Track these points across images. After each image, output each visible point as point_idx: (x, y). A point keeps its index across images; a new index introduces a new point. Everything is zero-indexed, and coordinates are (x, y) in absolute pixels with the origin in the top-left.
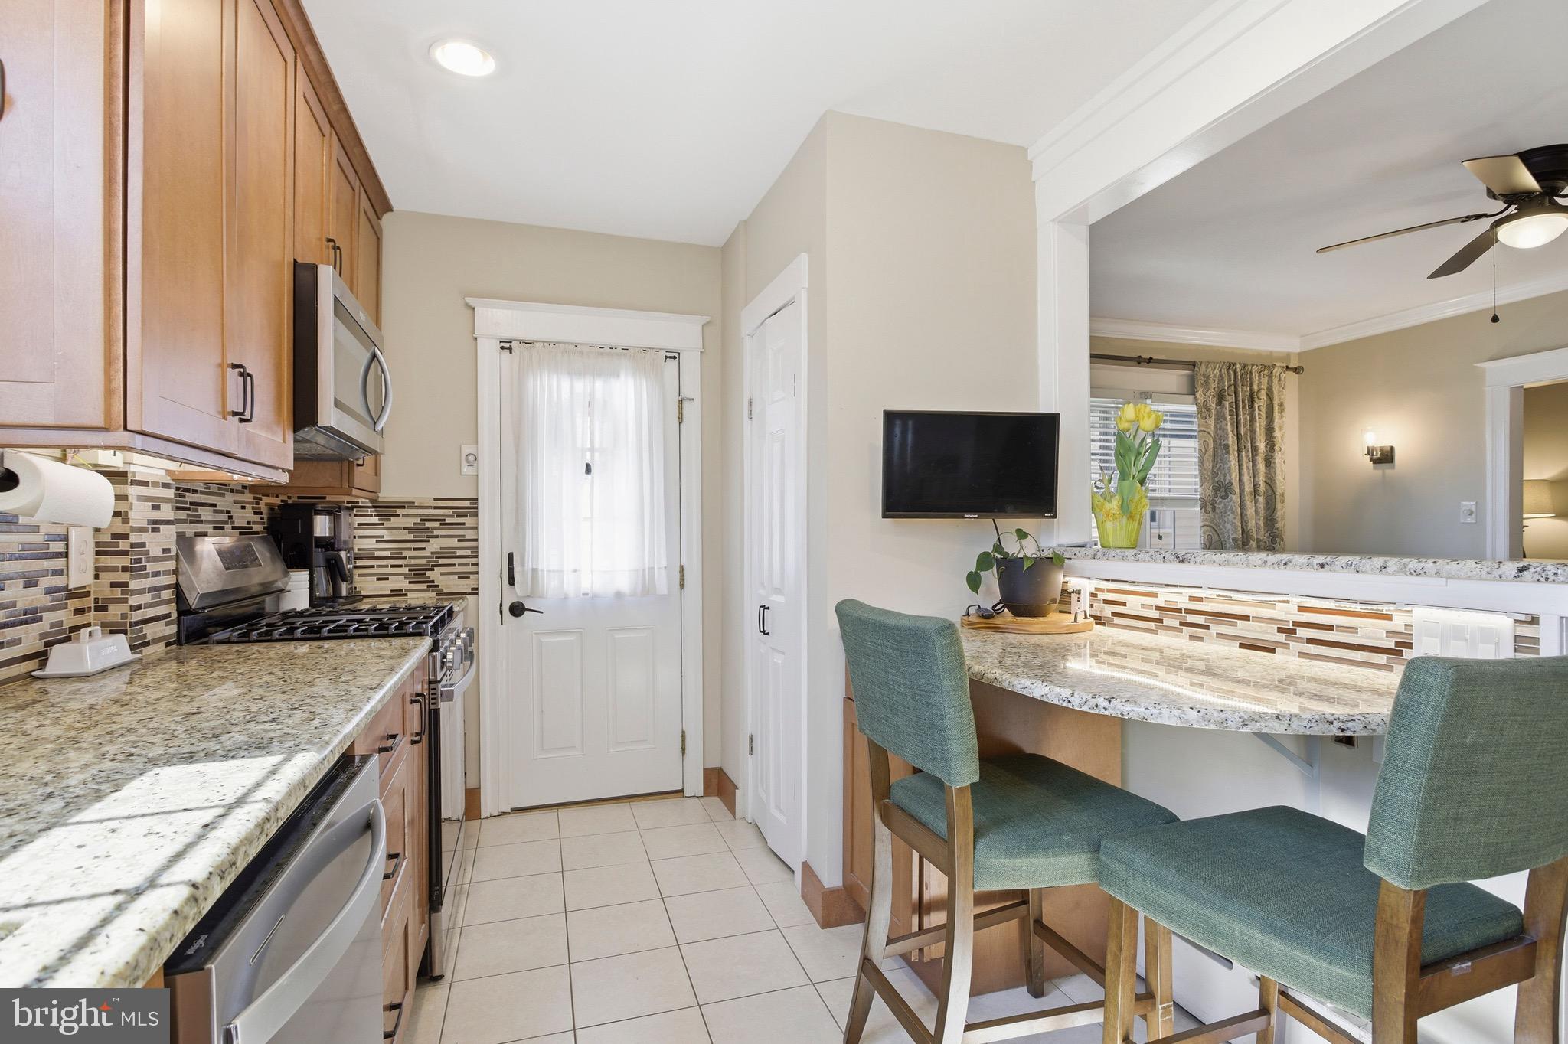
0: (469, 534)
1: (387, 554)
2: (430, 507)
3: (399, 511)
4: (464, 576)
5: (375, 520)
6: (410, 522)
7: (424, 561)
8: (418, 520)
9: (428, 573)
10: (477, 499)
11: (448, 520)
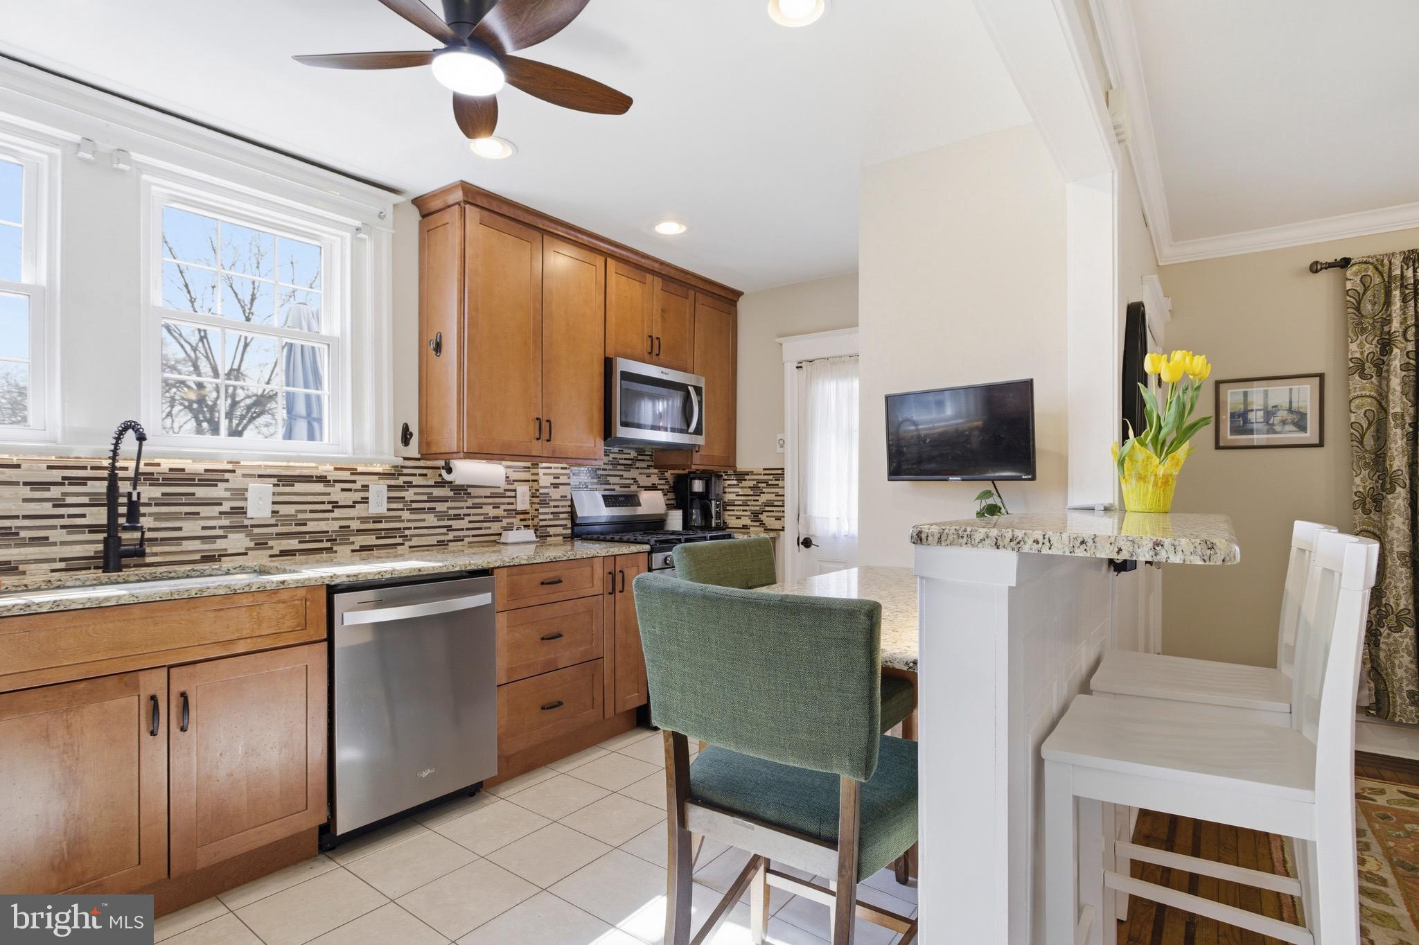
0: (780, 491)
1: (740, 503)
2: (760, 474)
3: (746, 477)
4: (778, 519)
5: (735, 482)
6: (752, 484)
7: (758, 508)
8: (755, 482)
9: (760, 516)
10: (783, 469)
11: (770, 482)
